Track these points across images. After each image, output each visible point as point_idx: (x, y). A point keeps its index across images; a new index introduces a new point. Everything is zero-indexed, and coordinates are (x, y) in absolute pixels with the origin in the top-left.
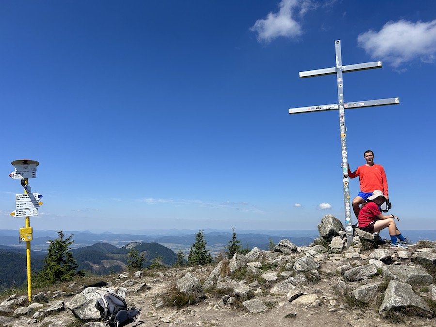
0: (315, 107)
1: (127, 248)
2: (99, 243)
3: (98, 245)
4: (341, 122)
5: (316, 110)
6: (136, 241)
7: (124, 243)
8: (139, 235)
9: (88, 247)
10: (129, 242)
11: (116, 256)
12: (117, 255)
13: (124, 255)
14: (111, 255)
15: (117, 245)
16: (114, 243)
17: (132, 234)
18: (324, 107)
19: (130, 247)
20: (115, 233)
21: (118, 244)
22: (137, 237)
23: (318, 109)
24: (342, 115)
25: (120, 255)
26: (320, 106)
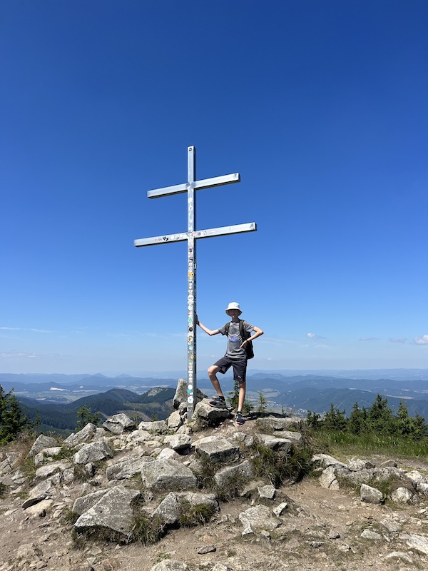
0: (162, 237)
1: (149, 395)
2: (114, 390)
3: (113, 392)
4: (189, 256)
5: (163, 241)
6: (161, 386)
7: (145, 389)
8: (164, 378)
9: (101, 394)
10: (152, 387)
11: (135, 406)
12: (137, 404)
13: (145, 405)
14: (129, 405)
15: (137, 392)
16: (133, 389)
17: (155, 377)
18: (172, 238)
19: (153, 394)
20: (133, 376)
21: (138, 390)
22: (161, 381)
23: (165, 241)
24: (191, 248)
25: (140, 404)
26: (167, 236)
